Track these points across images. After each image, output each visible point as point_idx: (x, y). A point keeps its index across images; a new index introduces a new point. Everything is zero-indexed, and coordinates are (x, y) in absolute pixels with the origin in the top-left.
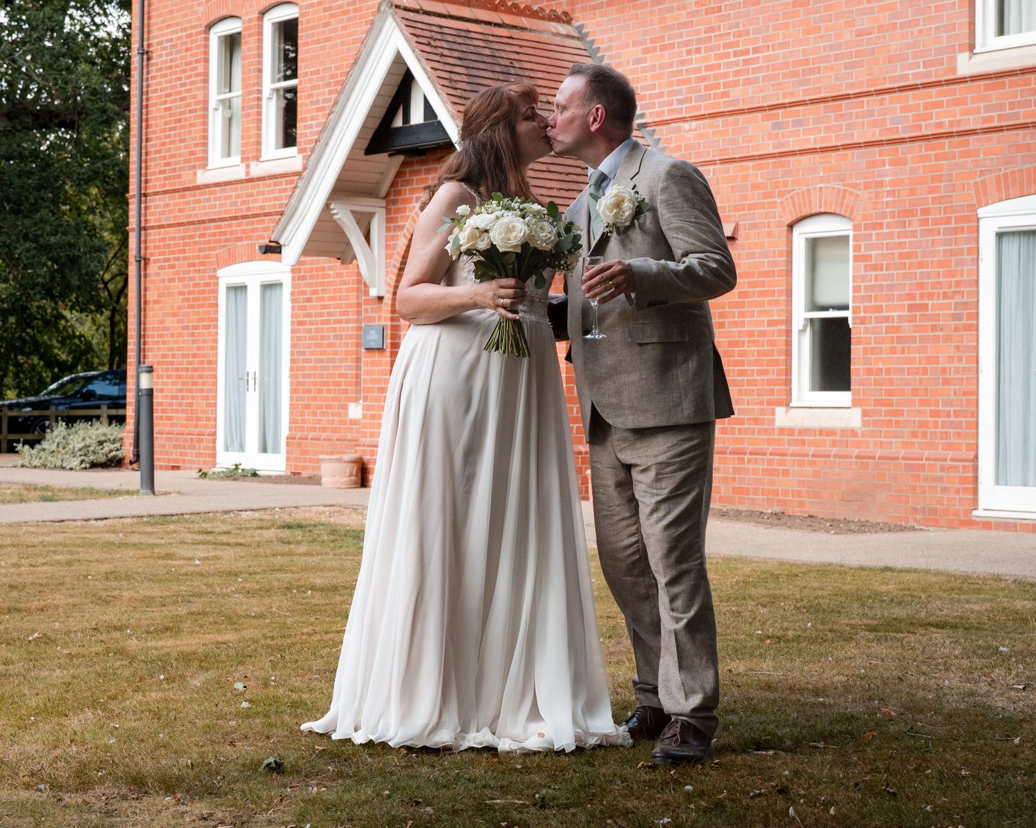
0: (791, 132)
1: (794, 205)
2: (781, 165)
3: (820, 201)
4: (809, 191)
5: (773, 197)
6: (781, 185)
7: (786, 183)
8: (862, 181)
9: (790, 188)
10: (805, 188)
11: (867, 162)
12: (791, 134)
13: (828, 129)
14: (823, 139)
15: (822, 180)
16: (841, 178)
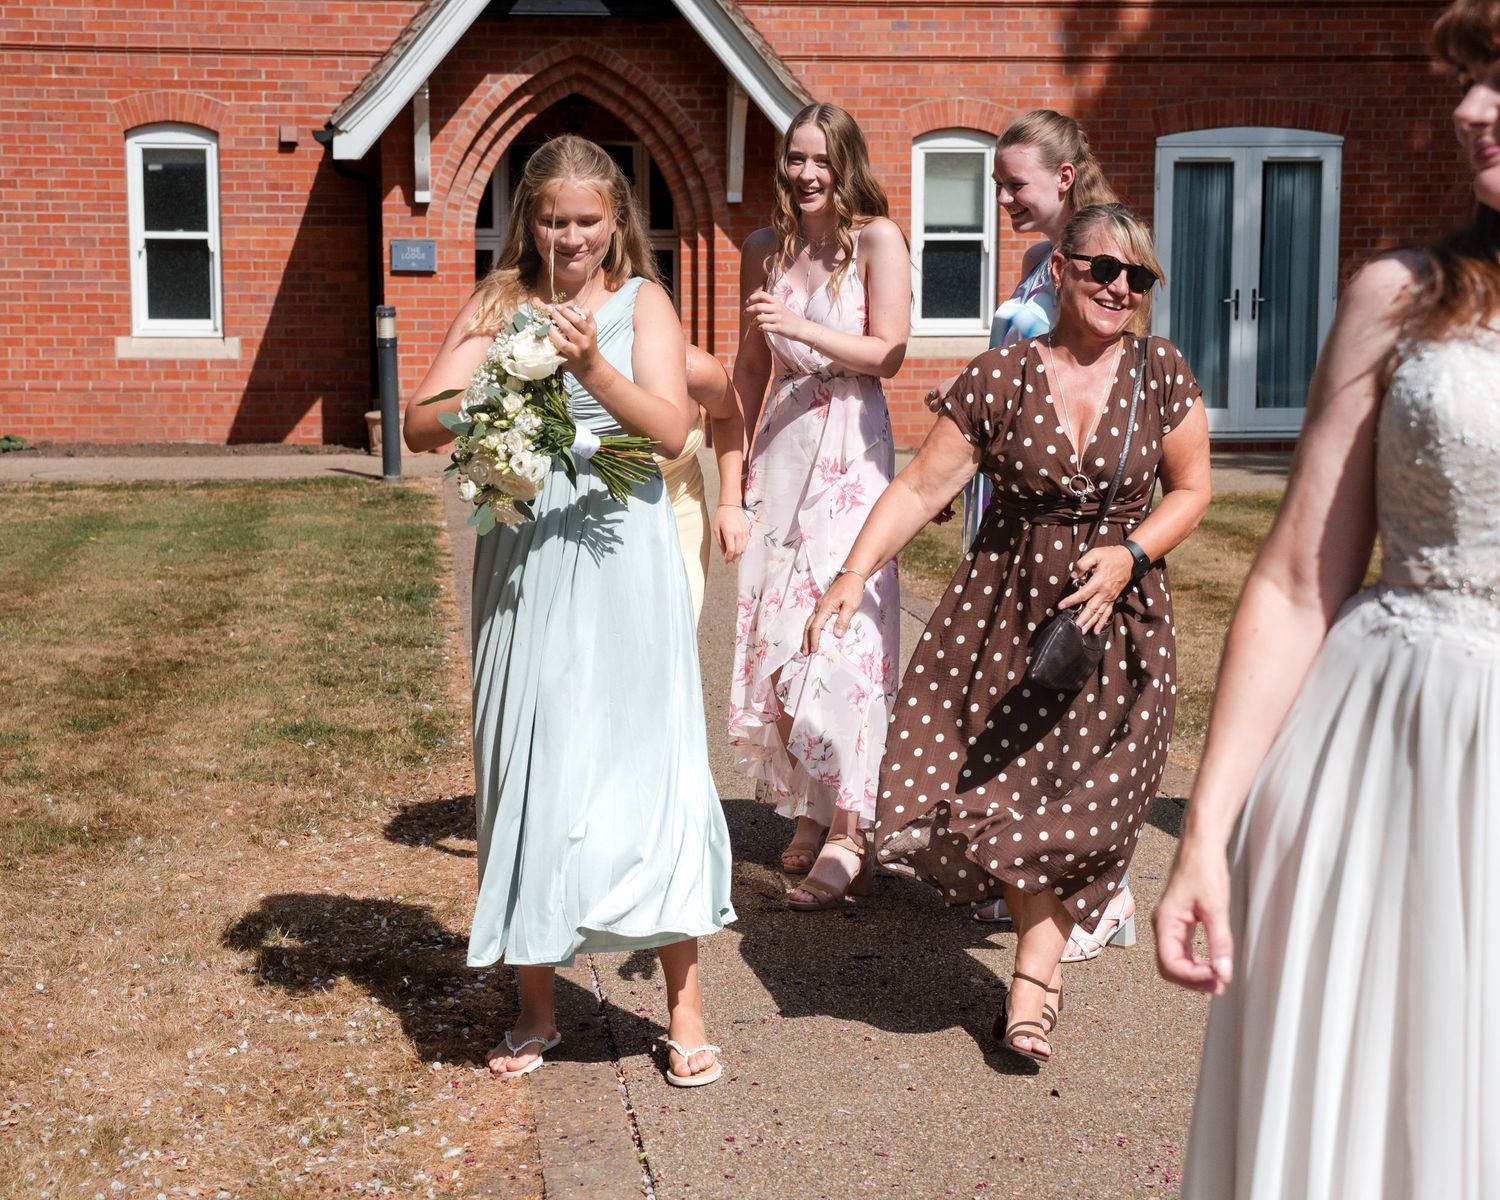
0: (919, 35)
1: (923, 116)
2: (906, 70)
3: (960, 115)
4: (944, 103)
5: (896, 106)
6: (906, 92)
7: (912, 92)
8: (1016, 98)
9: (917, 97)
10: (939, 99)
11: (1022, 79)
12: (920, 37)
13: (970, 37)
14: (964, 47)
15: (961, 92)
16: (986, 92)
